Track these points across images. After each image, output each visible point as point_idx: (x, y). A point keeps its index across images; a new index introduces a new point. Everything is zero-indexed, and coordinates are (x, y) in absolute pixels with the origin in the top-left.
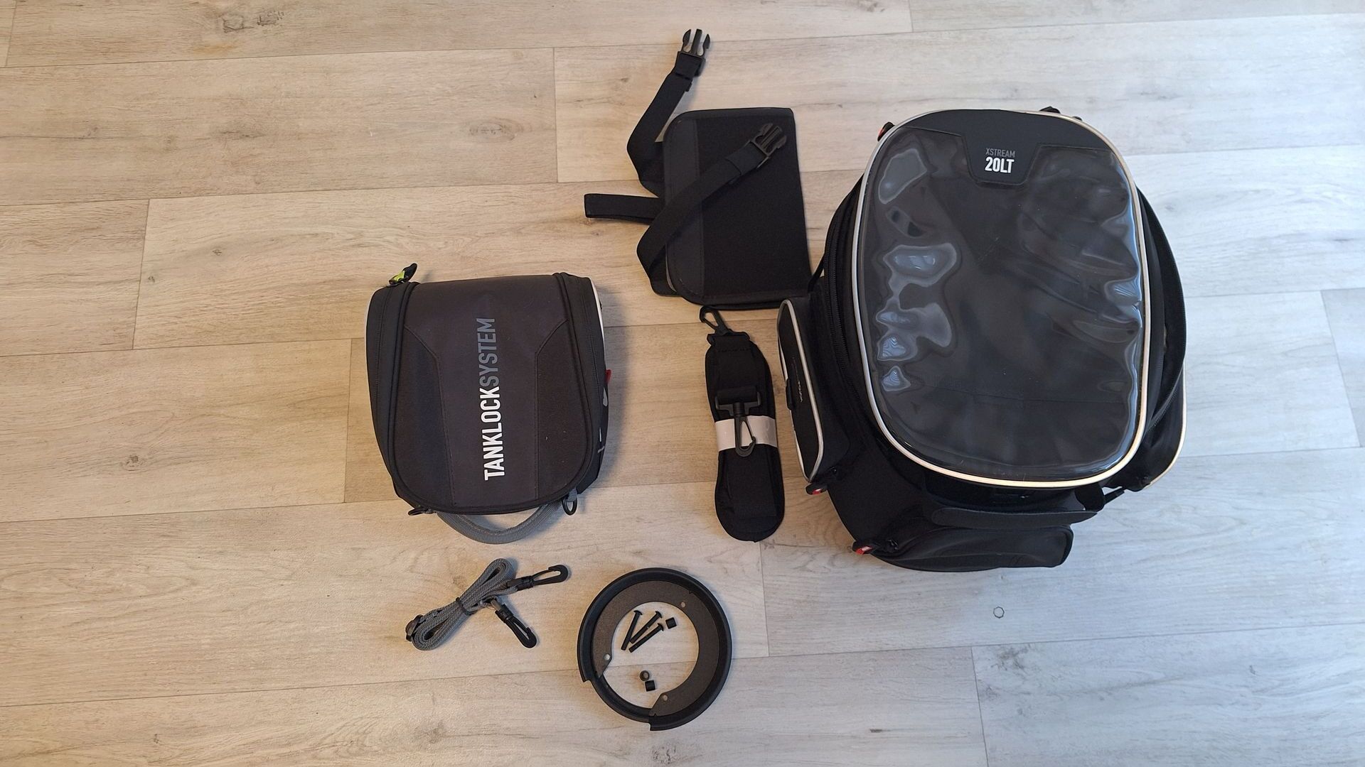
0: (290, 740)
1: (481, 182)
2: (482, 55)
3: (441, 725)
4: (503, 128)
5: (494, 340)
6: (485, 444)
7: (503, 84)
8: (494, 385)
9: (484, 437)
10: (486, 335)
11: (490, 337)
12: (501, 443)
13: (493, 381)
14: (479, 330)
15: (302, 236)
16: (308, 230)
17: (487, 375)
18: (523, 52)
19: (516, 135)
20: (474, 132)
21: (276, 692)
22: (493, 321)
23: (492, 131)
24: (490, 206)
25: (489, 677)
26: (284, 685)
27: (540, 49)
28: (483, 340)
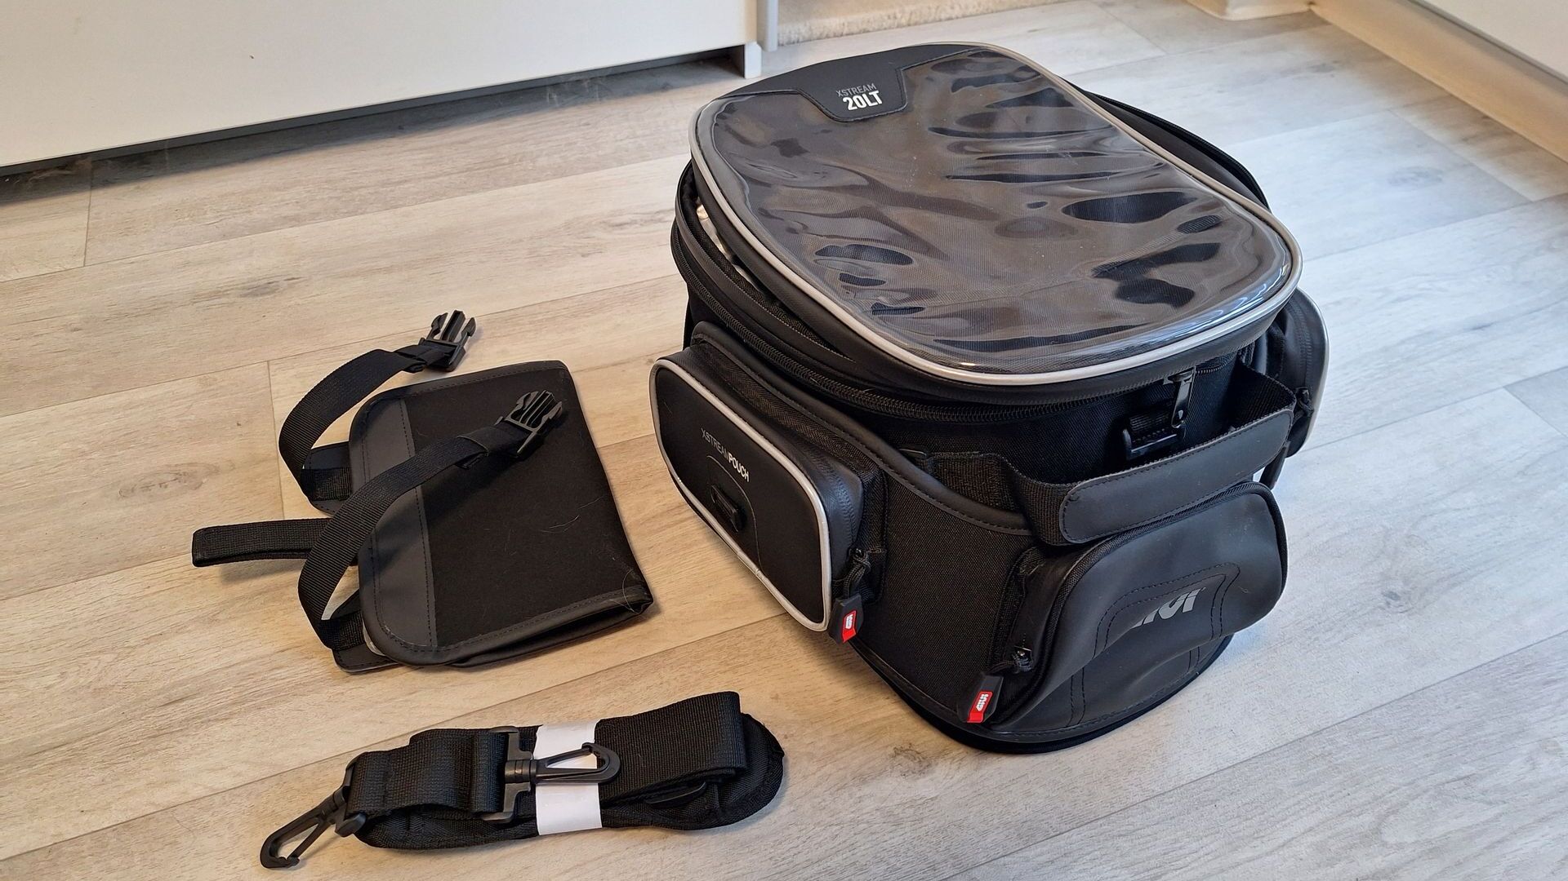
1: (139, 561)
2: (142, 394)
4: (179, 477)
7: (181, 421)
18: (216, 376)
19: (204, 480)
20: (127, 493)
23: (160, 485)
24: (155, 593)
27: (247, 367)
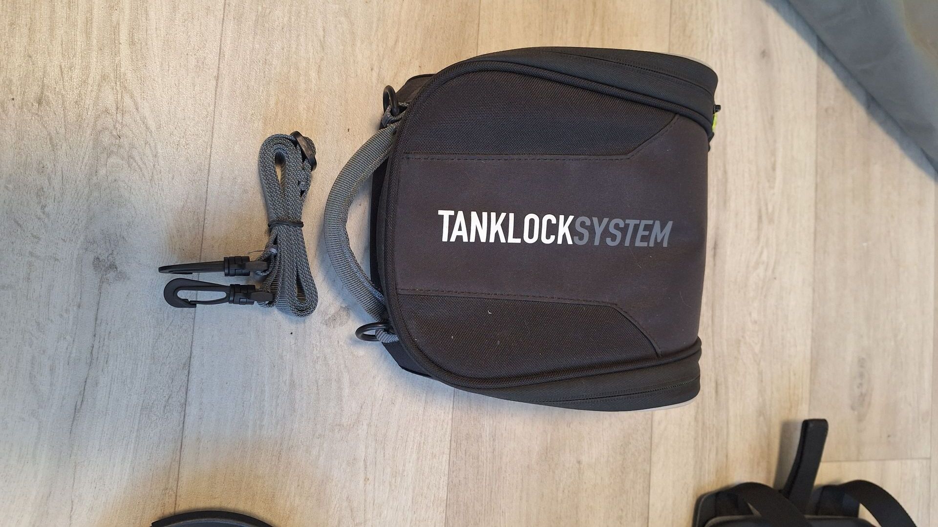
0: (139, 46)
3: (122, 277)
5: (638, 243)
6: (493, 215)
8: (576, 238)
9: (503, 215)
10: (647, 233)
11: (645, 238)
12: (492, 240)
13: (581, 237)
14: (658, 223)
15: (773, 153)
16: (779, 161)
17: (591, 230)
21: (218, 37)
22: (665, 245)
25: (189, 355)
26: (228, 52)
28: (642, 227)
